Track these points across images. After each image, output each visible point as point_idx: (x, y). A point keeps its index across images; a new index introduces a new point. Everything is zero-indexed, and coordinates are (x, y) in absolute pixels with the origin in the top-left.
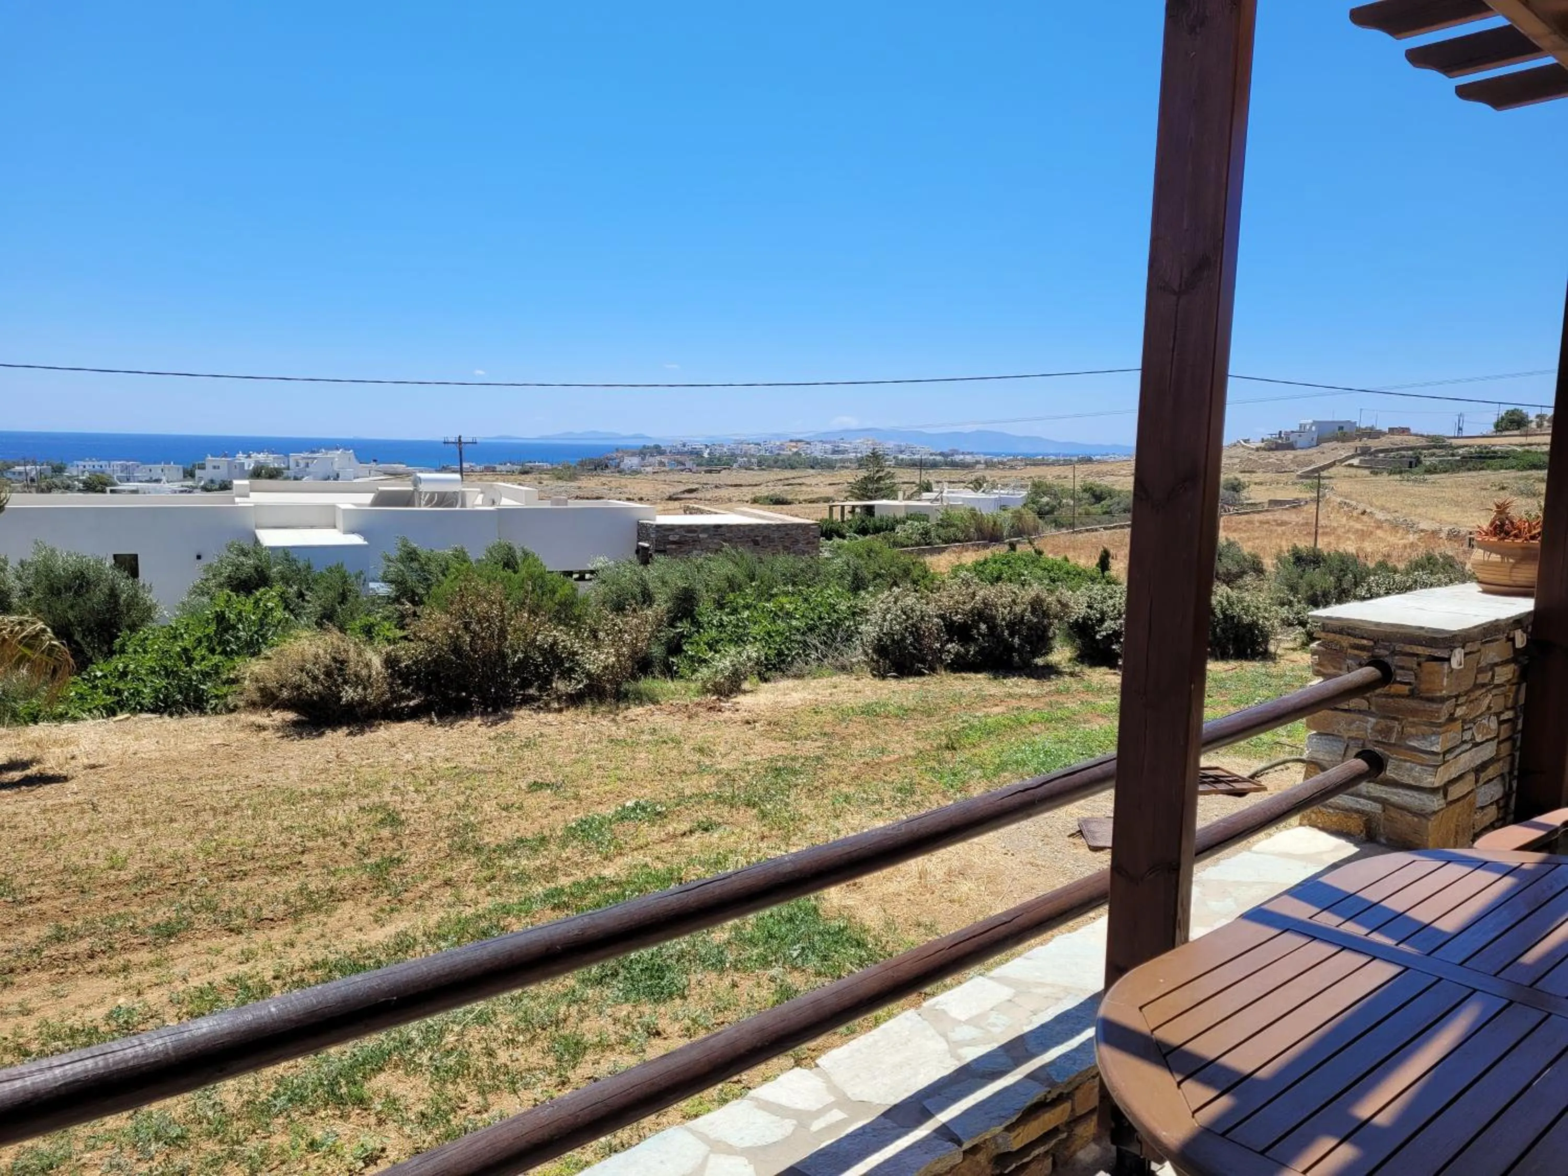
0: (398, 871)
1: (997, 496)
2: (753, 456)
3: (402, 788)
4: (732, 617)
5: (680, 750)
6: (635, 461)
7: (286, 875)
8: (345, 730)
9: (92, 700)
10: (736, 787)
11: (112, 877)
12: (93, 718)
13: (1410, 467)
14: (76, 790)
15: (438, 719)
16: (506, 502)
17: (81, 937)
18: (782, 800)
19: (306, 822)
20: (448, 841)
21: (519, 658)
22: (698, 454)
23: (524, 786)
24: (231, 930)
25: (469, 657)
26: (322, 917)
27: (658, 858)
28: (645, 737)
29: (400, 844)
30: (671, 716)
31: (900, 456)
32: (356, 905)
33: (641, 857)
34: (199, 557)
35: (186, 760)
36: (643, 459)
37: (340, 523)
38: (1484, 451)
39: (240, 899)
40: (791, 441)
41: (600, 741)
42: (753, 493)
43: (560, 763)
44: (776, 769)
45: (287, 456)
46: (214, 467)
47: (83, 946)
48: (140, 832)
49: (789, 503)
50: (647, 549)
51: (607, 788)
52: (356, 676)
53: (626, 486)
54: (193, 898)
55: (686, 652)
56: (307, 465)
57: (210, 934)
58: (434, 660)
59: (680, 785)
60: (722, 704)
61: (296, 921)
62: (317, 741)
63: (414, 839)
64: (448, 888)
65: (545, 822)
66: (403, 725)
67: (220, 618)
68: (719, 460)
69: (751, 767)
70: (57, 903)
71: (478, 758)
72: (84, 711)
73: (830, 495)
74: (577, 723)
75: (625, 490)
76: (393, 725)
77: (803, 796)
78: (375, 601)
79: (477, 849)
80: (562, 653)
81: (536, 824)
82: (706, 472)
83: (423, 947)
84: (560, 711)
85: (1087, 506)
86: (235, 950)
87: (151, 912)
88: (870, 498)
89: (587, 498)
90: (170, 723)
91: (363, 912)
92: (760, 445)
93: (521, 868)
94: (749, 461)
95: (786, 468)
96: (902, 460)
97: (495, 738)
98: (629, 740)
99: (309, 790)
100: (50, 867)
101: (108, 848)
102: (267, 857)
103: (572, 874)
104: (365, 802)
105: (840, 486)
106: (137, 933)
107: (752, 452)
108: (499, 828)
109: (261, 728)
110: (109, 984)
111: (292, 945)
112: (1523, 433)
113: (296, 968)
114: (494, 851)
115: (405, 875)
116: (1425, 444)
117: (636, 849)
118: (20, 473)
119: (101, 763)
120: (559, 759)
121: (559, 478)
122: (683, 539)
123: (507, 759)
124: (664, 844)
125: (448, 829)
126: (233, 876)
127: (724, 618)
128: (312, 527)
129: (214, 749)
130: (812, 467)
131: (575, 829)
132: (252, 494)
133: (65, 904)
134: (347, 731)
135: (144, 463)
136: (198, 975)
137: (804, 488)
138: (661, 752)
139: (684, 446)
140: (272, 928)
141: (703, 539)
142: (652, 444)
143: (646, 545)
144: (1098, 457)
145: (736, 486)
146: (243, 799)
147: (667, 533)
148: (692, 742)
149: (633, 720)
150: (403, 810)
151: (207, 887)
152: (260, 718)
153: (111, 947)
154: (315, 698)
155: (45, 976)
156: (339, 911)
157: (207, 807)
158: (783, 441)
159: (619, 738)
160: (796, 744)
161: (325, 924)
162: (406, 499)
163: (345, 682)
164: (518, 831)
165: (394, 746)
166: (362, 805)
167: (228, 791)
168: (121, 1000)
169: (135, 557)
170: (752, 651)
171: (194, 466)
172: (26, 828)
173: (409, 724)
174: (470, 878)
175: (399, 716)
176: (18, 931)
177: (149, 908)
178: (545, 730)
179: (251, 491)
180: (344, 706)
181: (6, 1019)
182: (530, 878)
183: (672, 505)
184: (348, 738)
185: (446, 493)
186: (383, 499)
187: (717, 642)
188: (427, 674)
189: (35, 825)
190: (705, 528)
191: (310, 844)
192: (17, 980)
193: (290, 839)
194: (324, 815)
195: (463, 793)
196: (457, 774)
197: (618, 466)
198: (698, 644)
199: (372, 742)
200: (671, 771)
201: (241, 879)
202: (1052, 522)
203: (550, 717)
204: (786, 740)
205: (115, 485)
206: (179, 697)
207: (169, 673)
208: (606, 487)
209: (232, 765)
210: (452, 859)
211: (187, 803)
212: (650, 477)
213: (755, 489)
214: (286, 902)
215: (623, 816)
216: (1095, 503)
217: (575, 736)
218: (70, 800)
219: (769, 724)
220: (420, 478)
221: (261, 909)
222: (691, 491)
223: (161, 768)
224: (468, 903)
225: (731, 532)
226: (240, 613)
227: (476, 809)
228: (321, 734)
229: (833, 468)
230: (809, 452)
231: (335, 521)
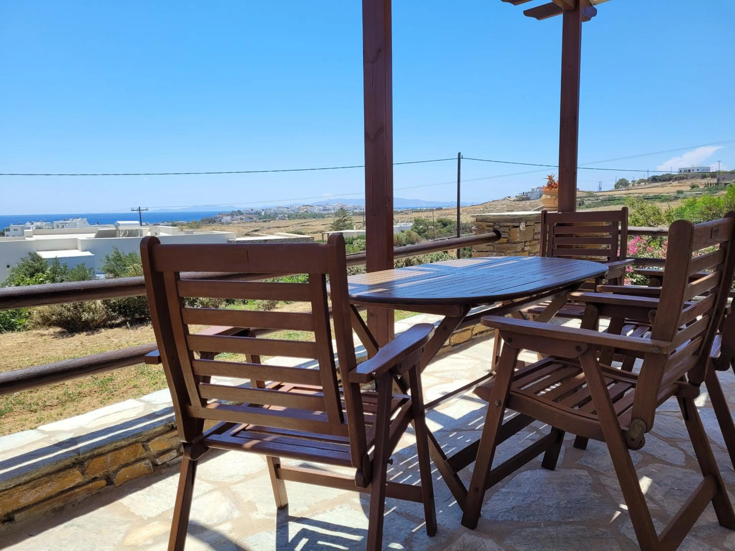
0: (112, 384)
1: (399, 226)
2: (285, 213)
6: (229, 218)
7: (57, 389)
8: (85, 333)
13: (580, 206)
15: (131, 327)
16: (163, 234)
20: (136, 371)
22: (259, 214)
24: (32, 411)
26: (75, 404)
29: (112, 374)
31: (355, 211)
32: (92, 398)
34: (8, 266)
35: (6, 350)
36: (233, 217)
37: (79, 246)
38: (611, 197)
39: (35, 400)
40: (304, 206)
42: (286, 231)
45: (52, 223)
46: (15, 230)
52: (89, 308)
53: (224, 230)
54: (12, 401)
56: (63, 227)
57: (20, 413)
61: (63, 406)
62: (71, 338)
66: (113, 330)
68: (269, 216)
71: (150, 340)
73: (322, 230)
76: (108, 330)
79: (149, 373)
82: (263, 221)
85: (440, 229)
86: (34, 418)
88: (341, 230)
91: (95, 400)
92: (288, 208)
94: (284, 216)
95: (302, 218)
96: (356, 212)
105: (327, 225)
107: (285, 212)
109: (43, 335)
111: (61, 415)
112: (627, 189)
114: (157, 373)
115: (114, 385)
116: (585, 195)
121: (191, 228)
128: (65, 249)
129: (20, 345)
130: (314, 218)
136: (16, 429)
137: (310, 227)
139: (252, 210)
140: (51, 409)
142: (236, 210)
144: (445, 208)
145: (278, 227)
151: (19, 396)
152: (42, 331)
154: (69, 319)
156: (83, 401)
158: (300, 206)
161: (77, 406)
162: (112, 234)
163: (84, 311)
165: (109, 338)
171: (4, 230)
173: (116, 329)
174: (146, 384)
175: (112, 326)
179: (34, 235)
180: (82, 322)
184: (87, 336)
185: (132, 230)
186: (101, 234)
188: (124, 305)
190: (260, 241)
197: (220, 221)
199: (98, 337)
201: (36, 392)
202: (424, 236)
209: (29, 350)
212: (236, 225)
213: (287, 228)
214: (58, 398)
216: (443, 227)
220: (119, 224)
221: (46, 402)
222: (256, 231)
229: (324, 217)
230: (312, 211)
231: (77, 246)
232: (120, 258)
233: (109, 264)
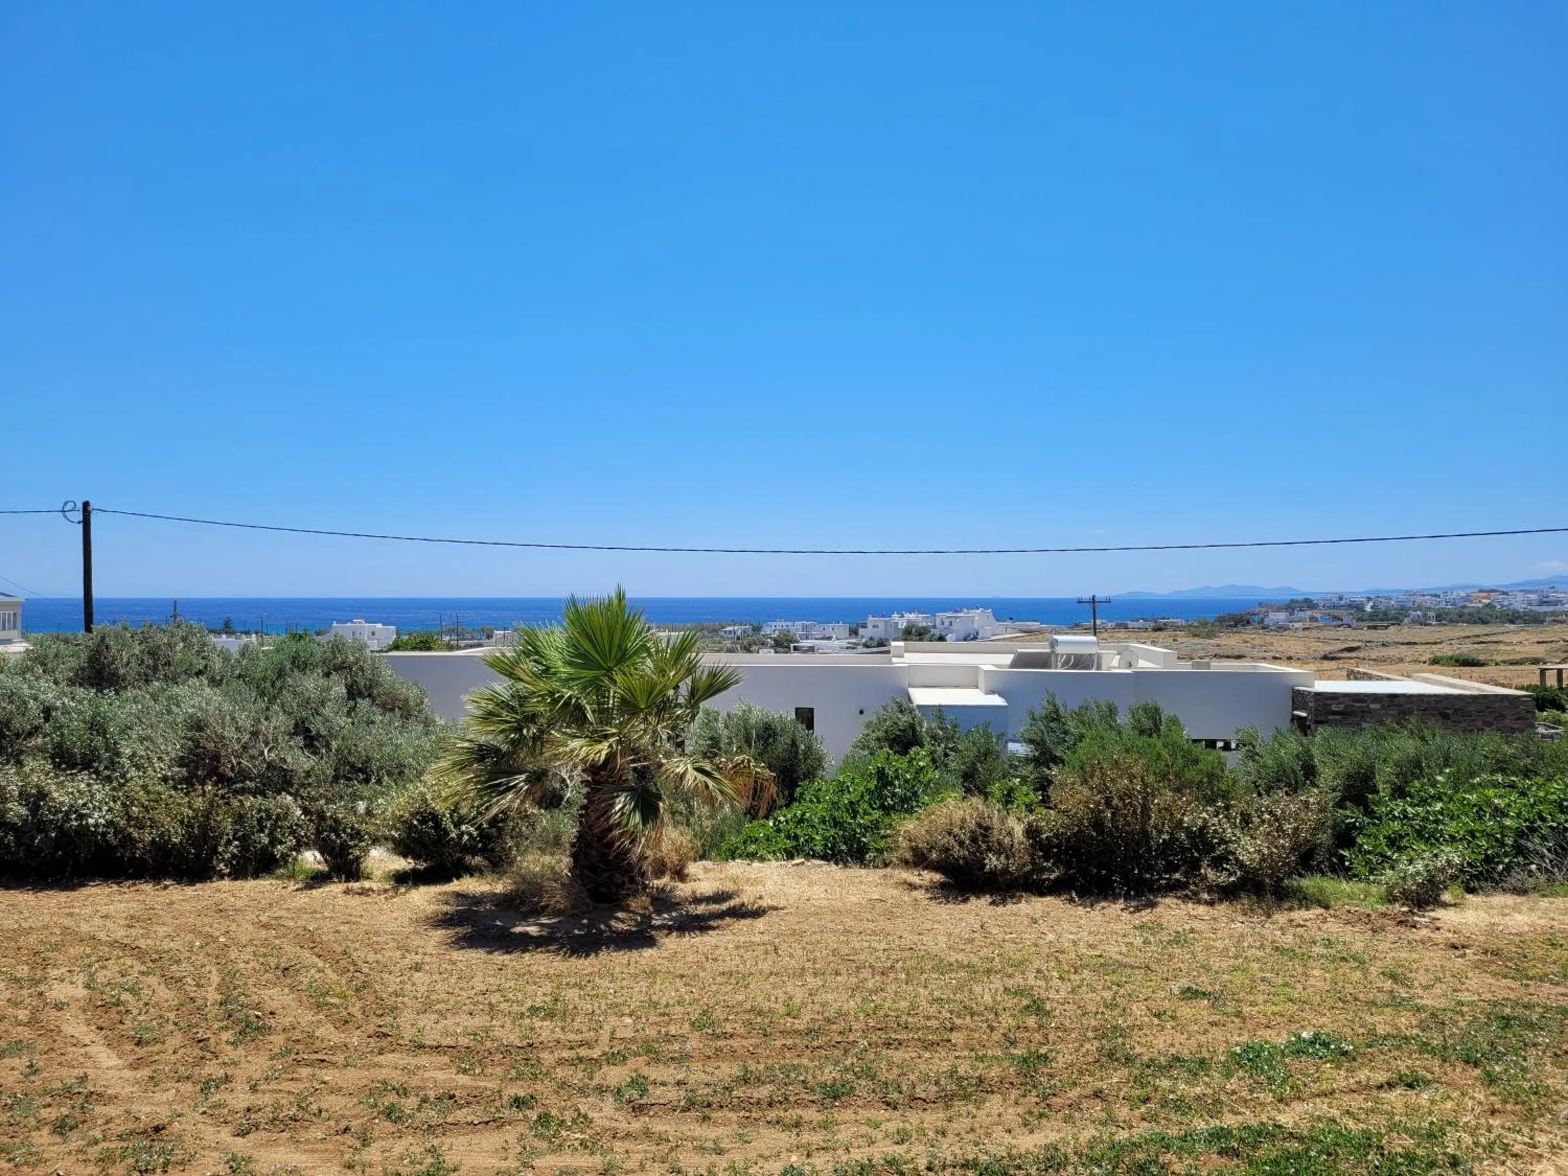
0: (1046, 1071)
2: (1429, 609)
3: (1046, 972)
4: (1420, 809)
5: (1365, 972)
6: (1282, 616)
7: (936, 1052)
8: (988, 898)
9: (776, 842)
10: (1447, 1033)
11: (788, 1024)
12: (777, 860)
14: (762, 930)
15: (1079, 897)
16: (1144, 665)
17: (763, 1083)
18: (1516, 1063)
19: (955, 994)
20: (1096, 1043)
21: (1164, 840)
22: (1359, 607)
23: (1176, 991)
24: (888, 1104)
25: (1110, 834)
26: (972, 1108)
27: (1348, 1112)
28: (1318, 950)
29: (1046, 1036)
30: (1349, 927)
32: (1004, 1100)
33: (1325, 1106)
34: (861, 712)
35: (850, 912)
36: (1291, 614)
37: (982, 683)
39: (895, 1071)
40: (1481, 591)
41: (1262, 947)
42: (1432, 653)
43: (1216, 968)
44: (1503, 1018)
45: (934, 616)
46: (874, 626)
47: (764, 1092)
48: (813, 982)
49: (1483, 665)
50: (1305, 718)
51: (1275, 1009)
52: (999, 844)
53: (1272, 644)
54: (855, 1060)
55: (1361, 846)
56: (951, 624)
57: (868, 1105)
58: (1075, 835)
59: (1369, 1019)
60: (1416, 918)
61: (947, 1107)
62: (962, 906)
63: (1060, 1034)
64: (1098, 1100)
65: (1203, 1038)
66: (1044, 899)
67: (881, 773)
68: (1386, 614)
69: (1465, 1009)
70: (745, 1042)
71: (1124, 950)
72: (769, 853)
73: (1539, 656)
74: (1233, 921)
75: (1270, 648)
76: (1033, 899)
77: (1547, 1060)
78: (1014, 764)
79: (1127, 1059)
80: (1214, 837)
81: (1193, 1041)
82: (1369, 628)
83: (1075, 1168)
84: (1211, 904)
86: (892, 1127)
87: (820, 1069)
89: (1228, 657)
90: (833, 870)
91: (1011, 1110)
92: (1438, 596)
93: (1179, 1093)
94: (1425, 615)
95: (1475, 622)
97: (1141, 927)
98: (1298, 950)
99: (957, 961)
100: (741, 1004)
101: (785, 993)
102: (919, 1029)
103: (1240, 1113)
104: (1010, 983)
105: (1553, 645)
106: (807, 1088)
107: (1428, 605)
108: (1152, 1037)
109: (912, 887)
110: (784, 1138)
111: (944, 1134)
113: (948, 1162)
114: (1148, 1067)
115: (1052, 1076)
117: (1318, 1095)
118: (730, 632)
119: (782, 906)
120: (1216, 963)
121: (1195, 635)
122: (1349, 710)
123: (1155, 955)
124: (1355, 1095)
125: (1096, 1030)
126: (889, 1044)
127: (1409, 809)
128: (957, 687)
129: (872, 903)
130: (1512, 622)
131: (1239, 1055)
132: (906, 655)
133: (751, 1045)
134: (990, 900)
135: (819, 623)
136: (859, 1147)
137: (1502, 647)
138: (1340, 971)
139: (1341, 599)
140: (925, 1109)
141: (1376, 710)
142: (1300, 598)
143: (1304, 714)
145: (1409, 643)
146: (898, 961)
147: (1330, 702)
148: (1379, 963)
149: (1302, 926)
150: (1048, 999)
151: (866, 1051)
152: (911, 876)
153: (786, 1099)
154: (961, 862)
155: (733, 1116)
156: (988, 1104)
157: (867, 964)
158: (1470, 591)
159: (1286, 947)
160: (1527, 985)
161: (974, 1117)
162: (1043, 661)
163: (989, 849)
164: (1172, 1045)
165: (1036, 922)
166: (1007, 986)
167: (885, 950)
168: (794, 1158)
169: (811, 710)
170: (1452, 855)
171: (857, 625)
172: (724, 961)
173: (1048, 899)
174: (1122, 1094)
175: (1041, 889)
176: (715, 1065)
177: (817, 1063)
178: (1196, 924)
179: (905, 652)
180: (986, 873)
181: (703, 1154)
182: (1190, 1108)
183: (1327, 665)
184: (991, 907)
185: (1082, 655)
186: (1021, 661)
187: (1401, 837)
188: (1068, 848)
189: (731, 960)
190: (1376, 698)
191: (958, 1022)
192: (714, 1115)
193: (940, 1013)
194: (971, 991)
195: (1110, 988)
196: (1102, 965)
197: (1262, 621)
198: (1376, 838)
199: (1015, 915)
200: (1356, 999)
201: (896, 1048)
203: (1202, 910)
204: (1513, 978)
205: (797, 642)
206: (844, 847)
207: (836, 823)
208: (1248, 645)
209: (888, 923)
210: (1102, 1066)
211: (851, 958)
212: (1301, 634)
213: (1435, 648)
214: (937, 1083)
215: (1299, 1049)
217: (1231, 937)
218: (757, 939)
219: (1485, 952)
220: (1057, 641)
221: (914, 1088)
222: (1350, 650)
223: (828, 917)
224: (1121, 1124)
225: (1412, 703)
226: (897, 770)
227: (1124, 1010)
228: (965, 901)
229: (1542, 622)
230: (1506, 603)
231: (977, 682)
232: (1058, 715)
233: (1034, 728)
